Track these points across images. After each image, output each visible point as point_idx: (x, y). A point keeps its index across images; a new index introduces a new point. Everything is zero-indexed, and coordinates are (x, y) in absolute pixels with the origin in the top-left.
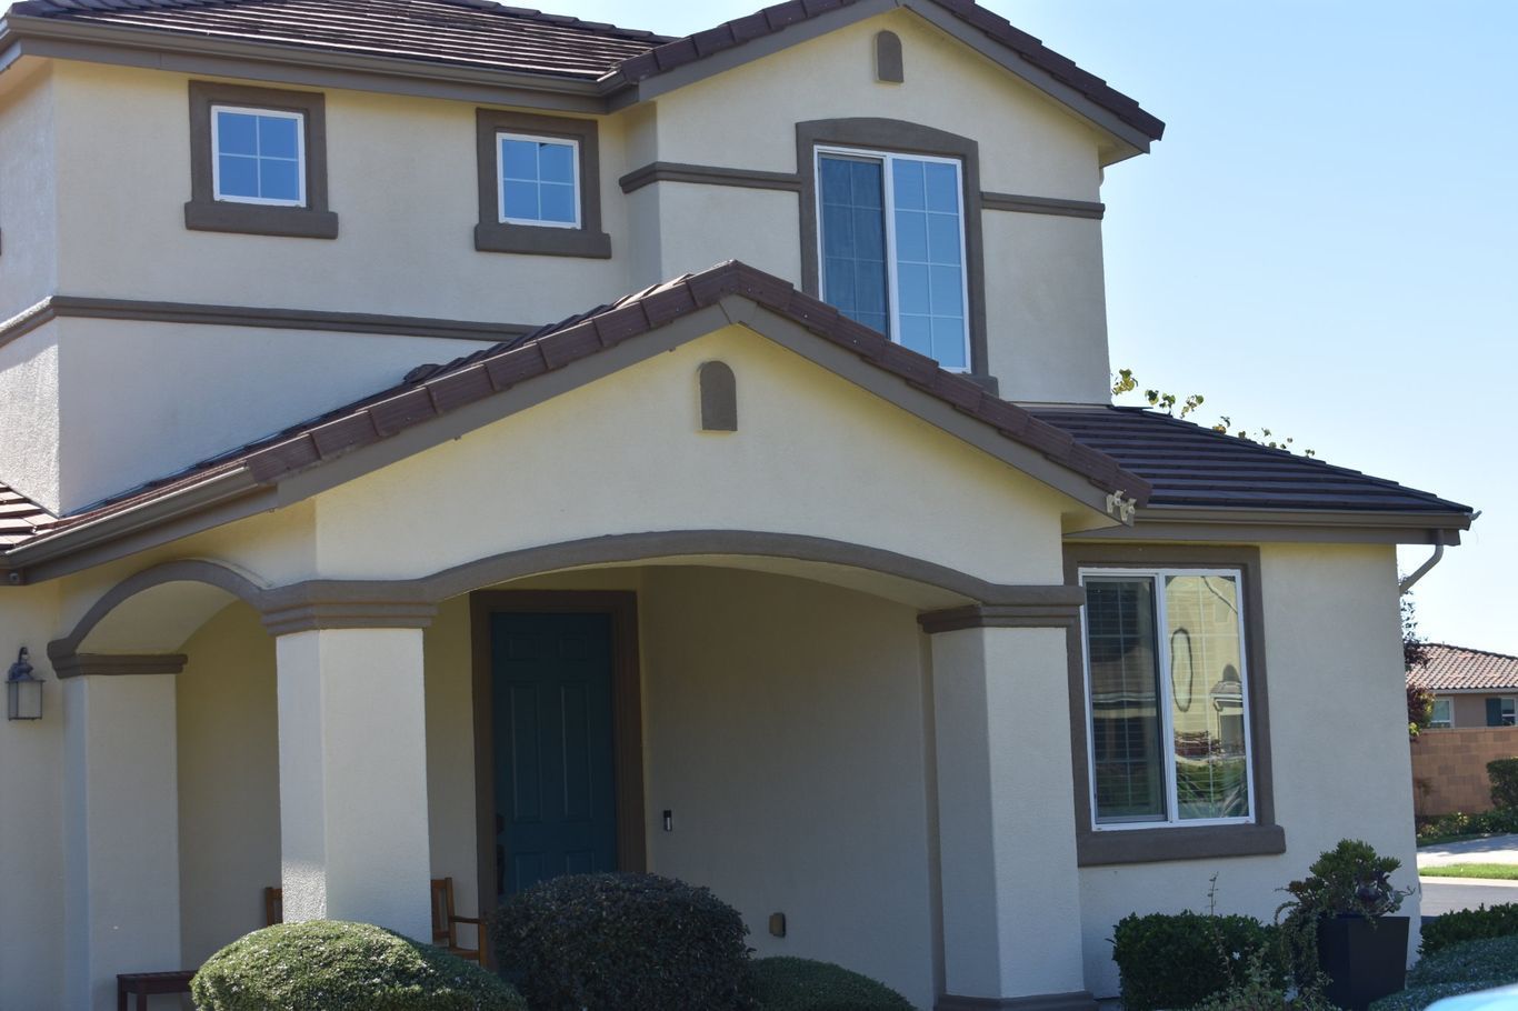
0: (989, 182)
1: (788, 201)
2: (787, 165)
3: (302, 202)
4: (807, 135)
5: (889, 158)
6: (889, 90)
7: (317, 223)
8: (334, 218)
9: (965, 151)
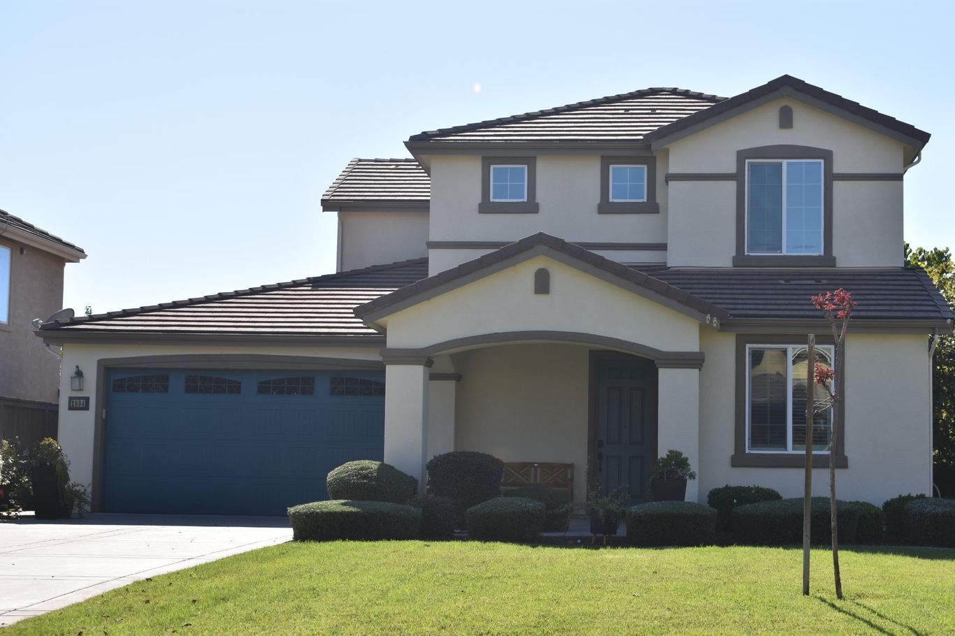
0: (838, 168)
1: (732, 185)
2: (732, 169)
3: (525, 200)
4: (742, 156)
5: (785, 162)
6: (786, 132)
7: (531, 207)
8: (537, 205)
9: (827, 156)
